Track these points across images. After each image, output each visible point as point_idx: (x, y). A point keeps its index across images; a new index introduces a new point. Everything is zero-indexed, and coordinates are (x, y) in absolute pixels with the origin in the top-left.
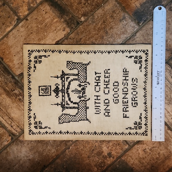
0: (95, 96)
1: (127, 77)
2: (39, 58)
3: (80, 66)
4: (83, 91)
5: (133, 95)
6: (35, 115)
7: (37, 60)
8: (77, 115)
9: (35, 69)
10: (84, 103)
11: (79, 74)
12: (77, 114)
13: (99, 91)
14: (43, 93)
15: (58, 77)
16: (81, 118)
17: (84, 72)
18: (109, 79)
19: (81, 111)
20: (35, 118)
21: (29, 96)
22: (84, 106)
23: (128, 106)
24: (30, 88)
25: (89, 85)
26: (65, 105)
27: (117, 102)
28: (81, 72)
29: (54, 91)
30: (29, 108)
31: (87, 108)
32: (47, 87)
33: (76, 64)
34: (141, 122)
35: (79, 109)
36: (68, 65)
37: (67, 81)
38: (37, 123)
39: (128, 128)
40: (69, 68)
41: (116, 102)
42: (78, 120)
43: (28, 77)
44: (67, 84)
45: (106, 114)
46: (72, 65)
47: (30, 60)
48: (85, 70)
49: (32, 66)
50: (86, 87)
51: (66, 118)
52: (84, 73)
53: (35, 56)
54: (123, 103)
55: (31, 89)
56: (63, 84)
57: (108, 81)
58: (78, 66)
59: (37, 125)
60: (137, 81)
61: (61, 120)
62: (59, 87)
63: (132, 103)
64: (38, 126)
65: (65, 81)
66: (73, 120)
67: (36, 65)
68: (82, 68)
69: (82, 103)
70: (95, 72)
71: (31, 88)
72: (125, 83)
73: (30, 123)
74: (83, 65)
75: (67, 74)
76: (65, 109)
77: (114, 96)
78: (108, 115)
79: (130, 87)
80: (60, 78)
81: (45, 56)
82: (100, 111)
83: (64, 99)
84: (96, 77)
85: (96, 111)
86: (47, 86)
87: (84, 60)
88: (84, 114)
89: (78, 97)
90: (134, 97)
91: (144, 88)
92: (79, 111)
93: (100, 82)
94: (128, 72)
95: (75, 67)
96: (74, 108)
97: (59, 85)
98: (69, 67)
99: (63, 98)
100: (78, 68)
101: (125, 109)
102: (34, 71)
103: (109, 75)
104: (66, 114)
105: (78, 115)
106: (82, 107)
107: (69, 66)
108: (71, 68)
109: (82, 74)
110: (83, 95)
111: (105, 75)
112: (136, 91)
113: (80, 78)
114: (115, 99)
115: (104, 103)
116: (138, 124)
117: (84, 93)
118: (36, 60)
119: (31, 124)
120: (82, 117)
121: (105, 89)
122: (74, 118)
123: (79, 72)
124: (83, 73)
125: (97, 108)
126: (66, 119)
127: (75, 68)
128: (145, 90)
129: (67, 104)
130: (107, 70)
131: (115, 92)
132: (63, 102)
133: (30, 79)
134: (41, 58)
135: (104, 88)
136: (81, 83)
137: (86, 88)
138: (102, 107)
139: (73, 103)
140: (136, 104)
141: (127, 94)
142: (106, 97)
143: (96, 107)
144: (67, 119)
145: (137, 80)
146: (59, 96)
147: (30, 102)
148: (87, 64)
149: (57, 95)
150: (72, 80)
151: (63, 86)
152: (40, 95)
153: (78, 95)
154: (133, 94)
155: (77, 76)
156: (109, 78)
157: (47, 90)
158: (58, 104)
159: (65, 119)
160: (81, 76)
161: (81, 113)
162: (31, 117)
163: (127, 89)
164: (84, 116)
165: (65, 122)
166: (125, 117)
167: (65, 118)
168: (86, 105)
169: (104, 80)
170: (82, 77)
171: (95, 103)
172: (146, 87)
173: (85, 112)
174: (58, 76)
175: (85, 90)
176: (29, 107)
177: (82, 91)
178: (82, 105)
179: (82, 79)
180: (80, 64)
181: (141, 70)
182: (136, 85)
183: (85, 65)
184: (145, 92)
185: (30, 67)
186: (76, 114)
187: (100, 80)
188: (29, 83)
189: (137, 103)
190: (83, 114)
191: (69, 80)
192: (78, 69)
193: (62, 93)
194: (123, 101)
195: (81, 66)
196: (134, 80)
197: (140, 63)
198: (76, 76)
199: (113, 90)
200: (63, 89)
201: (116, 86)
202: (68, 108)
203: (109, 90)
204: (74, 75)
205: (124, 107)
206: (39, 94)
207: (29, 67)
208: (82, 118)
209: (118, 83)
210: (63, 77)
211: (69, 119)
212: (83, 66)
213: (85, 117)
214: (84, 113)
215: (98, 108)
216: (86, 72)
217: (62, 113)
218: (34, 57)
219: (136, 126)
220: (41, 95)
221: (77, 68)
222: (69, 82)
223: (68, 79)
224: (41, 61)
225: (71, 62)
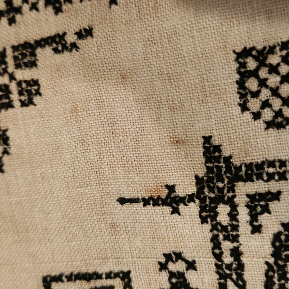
2: (18, 66)
7: (6, 80)
15: (172, 201)
32: (98, 283)
36: (252, 84)
37: (257, 230)
40: (268, 114)
44: (256, 251)
56: (228, 259)
65: (235, 228)
75: (254, 171)
80: (193, 209)
81: (58, 43)
86: (98, 276)
97: (191, 265)
98: (266, 104)
107: (265, 94)
108: (279, 113)
134: (33, 64)
174: (171, 188)
191: (271, 222)
210: (219, 200)
222: (277, 236)
223: (266, 210)
224: (36, 83)
225: (272, 50)
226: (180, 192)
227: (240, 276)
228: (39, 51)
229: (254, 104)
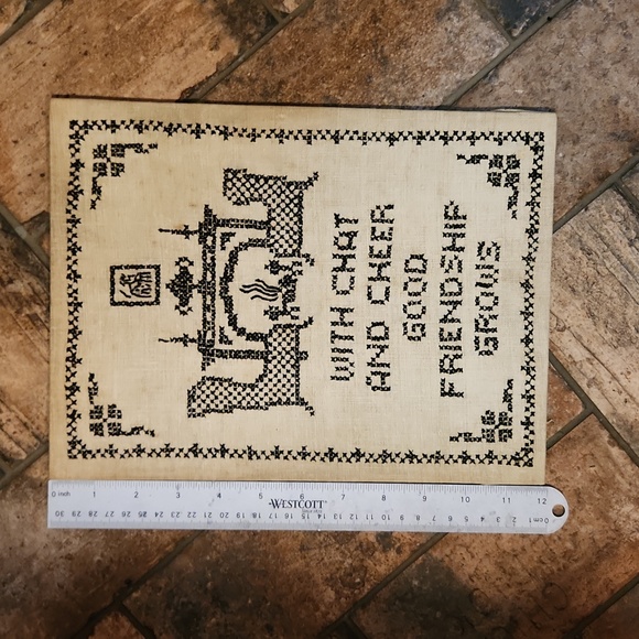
0: (332, 309)
1: (459, 236)
2: (113, 155)
3: (275, 192)
4: (288, 291)
5: (482, 308)
6: (94, 380)
7: (105, 161)
8: (261, 385)
9: (98, 198)
10: (288, 335)
11: (273, 223)
12: (261, 378)
13: (348, 292)
14: (129, 293)
15: (186, 233)
16: (275, 395)
17: (291, 215)
18: (389, 243)
19: (275, 367)
20: (93, 392)
21: (70, 304)
22: (288, 348)
23: (459, 353)
24: (74, 272)
25: (312, 264)
26: (213, 341)
27: (420, 335)
28: (279, 215)
29: (172, 286)
30: (69, 354)
31: (302, 356)
32: (142, 271)
33: (262, 181)
34: (510, 415)
35: (270, 358)
36: (229, 184)
37: (223, 249)
38: (101, 412)
39: (460, 435)
40: (234, 199)
41: (414, 335)
42: (266, 404)
43: (69, 231)
44: (222, 258)
45: (376, 380)
46: (243, 185)
47: (78, 161)
48: (296, 205)
49: (86, 185)
50: (300, 273)
51: (217, 393)
52: (291, 219)
53: (99, 147)
54: (441, 340)
55: (79, 277)
56: (209, 261)
57: (384, 253)
58: (270, 192)
59: (101, 420)
60: (498, 254)
61: (199, 401)
62: (191, 270)
63: (477, 338)
64: (105, 425)
65: (214, 247)
66: (244, 403)
67: (101, 181)
68: (283, 196)
69: (280, 335)
70: (337, 216)
71: (78, 273)
72: (451, 262)
73: (75, 411)
74: (288, 187)
75: (225, 223)
76: (213, 361)
77: (405, 312)
78: (383, 383)
79: (470, 276)
80: (197, 236)
81: (138, 148)
82: (351, 369)
83: (209, 319)
84: (337, 236)
85: (337, 369)
86: (143, 267)
87: (293, 166)
88: (289, 381)
89: (266, 313)
90: (486, 314)
91: (523, 281)
92: (270, 366)
93: (353, 256)
94: (464, 218)
95: (256, 195)
96: (249, 354)
97: (191, 264)
98: (234, 194)
99: (209, 315)
100: (270, 196)
101: (447, 361)
102: (93, 207)
103: (391, 229)
104: (217, 379)
105: (266, 385)
106: (280, 353)
107: (234, 189)
108: (239, 199)
109: (283, 224)
110: (284, 303)
111: (374, 229)
112: (492, 294)
113: (277, 237)
114: (411, 322)
115: (369, 338)
116: (497, 423)
117: (289, 297)
118: (99, 160)
119: (79, 416)
120: (279, 390)
121: (372, 283)
122: (248, 394)
123: (273, 215)
124: (287, 219)
125: (340, 355)
126: (216, 398)
127: (256, 199)
128: (527, 291)
129: (224, 339)
130: (383, 208)
131: (410, 294)
132: (205, 333)
133: (75, 236)
134: (123, 156)
135: (371, 279)
136: (281, 256)
137: (298, 277)
138: (361, 354)
139: (244, 337)
140: (491, 343)
141: (460, 303)
142: (378, 313)
143: (337, 355)
144: (221, 398)
145: (498, 248)
146: (190, 305)
147: (76, 327)
148: (305, 184)
149: (184, 301)
150: (245, 246)
151: (209, 267)
152: (114, 303)
153: (265, 305)
154: (481, 304)
155: (265, 231)
156: (390, 239)
157: (143, 284)
158: (185, 340)
159: (212, 397)
160: (278, 228)
161: (276, 376)
162: (78, 388)
163: (460, 284)
164: (288, 386)
165: (213, 410)
166: (449, 392)
167: (213, 393)
168: (298, 344)
169: (371, 248)
170: (283, 232)
171: (334, 336)
172: (531, 277)
173: (293, 372)
174: (187, 227)
175: (294, 287)
176: (69, 349)
177: (280, 291)
178: (280, 344)
179: (282, 241)
180: (275, 183)
181: (514, 212)
182: (491, 272)
183: (296, 188)
184: (527, 296)
185: (76, 187)
186: (257, 381)
187: (354, 248)
188: (70, 253)
189: (495, 339)
190: (284, 381)
191: (230, 246)
192: (269, 201)
193: (204, 297)
194: (442, 330)
195: (279, 192)
196: (484, 249)
197: (511, 185)
198: (260, 228)
199: (405, 289)
200: (209, 278)
201: (415, 270)
202: (226, 357)
203: (388, 288)
204: (251, 227)
205: (446, 356)
206: (112, 299)
207: (72, 187)
208: (279, 395)
209: (425, 261)
210: (209, 234)
211: (231, 398)
212: (287, 192)
213: (293, 390)
214: (289, 376)
215: (342, 355)
216: (299, 215)
217: (203, 373)
218: (95, 151)
219: (488, 427)
220: (120, 304)
221: (265, 196)
222: (232, 252)
223: (228, 240)
224: (122, 165)
225: (239, 171)
226: (190, 229)
227: (213, 270)
228: (126, 150)
229: (229, 193)
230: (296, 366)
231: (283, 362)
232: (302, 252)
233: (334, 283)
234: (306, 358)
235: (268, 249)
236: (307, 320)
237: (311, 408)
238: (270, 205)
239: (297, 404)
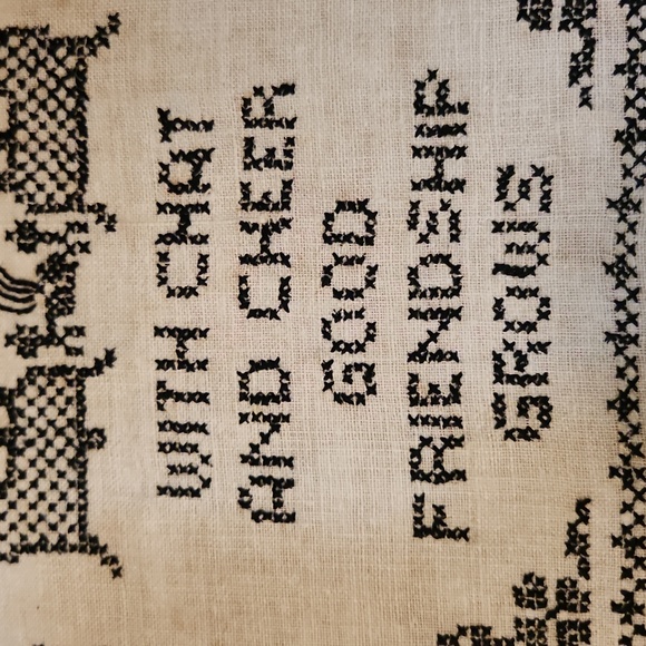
0: (158, 332)
1: (450, 153)
3: (23, 63)
4: (58, 290)
5: (510, 326)
10: (60, 392)
11: (22, 136)
13: (193, 291)
16: (32, 528)
17: (62, 115)
18: (287, 175)
22: (61, 422)
23: (457, 433)
25: (110, 228)
27: (362, 389)
28: (34, 116)
31: (92, 439)
34: (583, 585)
35: (20, 443)
39: (462, 631)
41: (348, 389)
42: (13, 548)
45: (262, 497)
48: (70, 93)
50: (85, 248)
52: (62, 125)
54: (414, 402)
57: (276, 197)
58: (13, 63)
60: (547, 195)
63: (499, 398)
68: (42, 74)
69: (42, 392)
70: (163, 115)
72: (433, 216)
74: (52, 52)
77: (327, 336)
78: (278, 504)
79: (479, 250)
82: (204, 470)
84: (167, 159)
85: (173, 469)
88: (63, 496)
89: (9, 340)
90: (521, 340)
91: (611, 260)
92: (21, 463)
93: (204, 208)
94: (464, 108)
100: (12, 74)
101: (428, 454)
103: (290, 141)
105: (12, 505)
106: (42, 433)
109: (43, 136)
110: (50, 318)
111: (249, 143)
112: (534, 293)
113: (31, 167)
114: (341, 361)
115: (243, 397)
116: (552, 604)
117: (63, 302)
120: (41, 518)
121: (248, 269)
123: (22, 116)
124: (52, 126)
125: (179, 438)
128: (620, 284)
130: (269, 93)
131: (337, 294)
135: (246, 260)
136: (41, 210)
137: (81, 257)
138: (227, 435)
140: (534, 411)
141: (456, 313)
142: (262, 339)
143: (170, 436)
145: (547, 180)
148: (90, 42)
153: (8, 323)
154: (509, 317)
155: (4, 153)
156: (289, 166)
160: (33, 146)
161: (34, 484)
163: (455, 269)
164: (61, 508)
166: (434, 527)
168: (82, 412)
169: (245, 188)
171: (164, 393)
172: (632, 249)
173: (72, 475)
175: (71, 280)
177: (40, 290)
178: (41, 412)
179: (42, 177)
180: (23, 43)
181: (585, 91)
182: (532, 237)
183: (70, 52)
184: (622, 294)
187: (207, 187)
189: (545, 400)
190: (53, 497)
192: (12, 84)
194: (414, 378)
195: (31, 62)
196: (513, 185)
197: (578, 24)
199: (326, 281)
201: (347, 238)
203: (285, 282)
205: (426, 442)
208: (42, 528)
209: (372, 215)
212: (51, 64)
213: (72, 518)
214: (63, 485)
215: (183, 439)
216: (78, 116)
219: (530, 614)
230: (79, 464)
231: (51, 453)
232: (89, 199)
233: (163, 270)
234: (101, 445)
235: (11, 196)
236: (102, 356)
237: (114, 560)
238: (12, 95)
239: (82, 550)
